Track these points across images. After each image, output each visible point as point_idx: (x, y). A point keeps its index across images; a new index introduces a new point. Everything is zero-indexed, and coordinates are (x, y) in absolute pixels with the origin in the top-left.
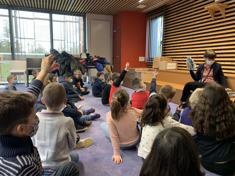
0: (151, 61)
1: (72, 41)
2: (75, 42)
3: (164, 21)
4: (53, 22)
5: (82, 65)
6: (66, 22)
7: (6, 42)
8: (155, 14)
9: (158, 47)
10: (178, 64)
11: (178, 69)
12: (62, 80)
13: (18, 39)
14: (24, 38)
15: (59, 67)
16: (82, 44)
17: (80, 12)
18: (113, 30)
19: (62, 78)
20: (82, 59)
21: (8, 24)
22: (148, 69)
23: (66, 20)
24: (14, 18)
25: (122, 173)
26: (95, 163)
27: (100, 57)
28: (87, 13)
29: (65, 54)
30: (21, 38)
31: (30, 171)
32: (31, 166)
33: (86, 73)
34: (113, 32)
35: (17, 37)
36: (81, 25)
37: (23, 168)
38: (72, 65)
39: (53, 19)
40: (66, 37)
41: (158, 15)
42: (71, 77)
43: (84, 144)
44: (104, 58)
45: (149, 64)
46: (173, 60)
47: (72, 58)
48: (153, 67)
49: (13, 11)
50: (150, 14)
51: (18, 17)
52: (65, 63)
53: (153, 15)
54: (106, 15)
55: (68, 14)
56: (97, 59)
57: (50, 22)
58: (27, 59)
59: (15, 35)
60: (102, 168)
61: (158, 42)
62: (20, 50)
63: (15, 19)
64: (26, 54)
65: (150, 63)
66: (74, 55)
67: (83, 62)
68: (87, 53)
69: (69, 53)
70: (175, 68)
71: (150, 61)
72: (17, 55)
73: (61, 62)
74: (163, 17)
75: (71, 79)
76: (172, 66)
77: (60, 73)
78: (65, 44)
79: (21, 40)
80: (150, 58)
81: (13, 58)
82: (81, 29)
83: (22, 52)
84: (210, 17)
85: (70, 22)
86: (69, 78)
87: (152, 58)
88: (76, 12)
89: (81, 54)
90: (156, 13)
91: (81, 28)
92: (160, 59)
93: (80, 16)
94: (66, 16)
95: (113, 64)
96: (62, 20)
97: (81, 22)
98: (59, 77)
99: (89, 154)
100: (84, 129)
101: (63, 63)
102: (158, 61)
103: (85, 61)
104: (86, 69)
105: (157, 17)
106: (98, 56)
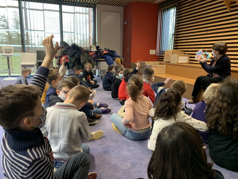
0: (163, 54)
1: (82, 34)
2: (85, 34)
3: (177, 12)
4: (63, 14)
5: (92, 57)
6: (76, 14)
7: (16, 33)
8: (168, 5)
9: (169, 40)
10: (191, 57)
11: (190, 63)
12: (72, 73)
13: (28, 31)
14: (34, 30)
15: (69, 60)
16: (92, 37)
17: (91, 3)
18: (124, 22)
19: (72, 71)
20: (92, 52)
21: (18, 15)
22: (159, 62)
23: (76, 11)
24: (23, 10)
25: (132, 166)
26: (105, 155)
27: (110, 49)
28: (97, 5)
29: (74, 46)
30: (31, 30)
31: (41, 164)
32: (42, 159)
33: (95, 66)
34: (124, 23)
35: (27, 29)
36: (91, 17)
37: (34, 161)
38: (82, 58)
39: (63, 11)
40: (76, 29)
41: (170, 6)
42: (81, 70)
43: (94, 137)
44: (114, 51)
45: (160, 58)
46: (185, 54)
47: (82, 51)
48: (164, 60)
49: (23, 2)
50: (162, 5)
51: (28, 9)
52: (75, 56)
53: (166, 6)
54: (117, 6)
55: (78, 5)
56: (107, 52)
57: (60, 13)
58: (37, 51)
59: (25, 27)
60: (112, 160)
61: (170, 35)
62: (30, 42)
63: (25, 10)
64: (36, 46)
65: (161, 56)
66: (83, 47)
67: (93, 54)
68: (97, 45)
69: (78, 46)
70: (186, 61)
71: (161, 54)
72: (28, 47)
73: (71, 55)
74: (175, 8)
75: (81, 71)
76: (184, 59)
77: (70, 66)
78: (74, 36)
79: (31, 31)
80: (161, 51)
81: (23, 50)
82: (91, 21)
83: (32, 45)
84: (226, 9)
85: (80, 13)
86: (79, 71)
87: (163, 51)
88: (86, 4)
89: (91, 47)
90: (168, 3)
91: (91, 19)
92: (171, 52)
93: (90, 7)
94: (75, 7)
95: (123, 57)
96: (72, 11)
97: (91, 14)
98: (69, 70)
99: (99, 146)
100: (94, 123)
101: (73, 56)
102: (170, 54)
103: (95, 54)
104: (96, 62)
105: (169, 8)
106: (108, 49)
